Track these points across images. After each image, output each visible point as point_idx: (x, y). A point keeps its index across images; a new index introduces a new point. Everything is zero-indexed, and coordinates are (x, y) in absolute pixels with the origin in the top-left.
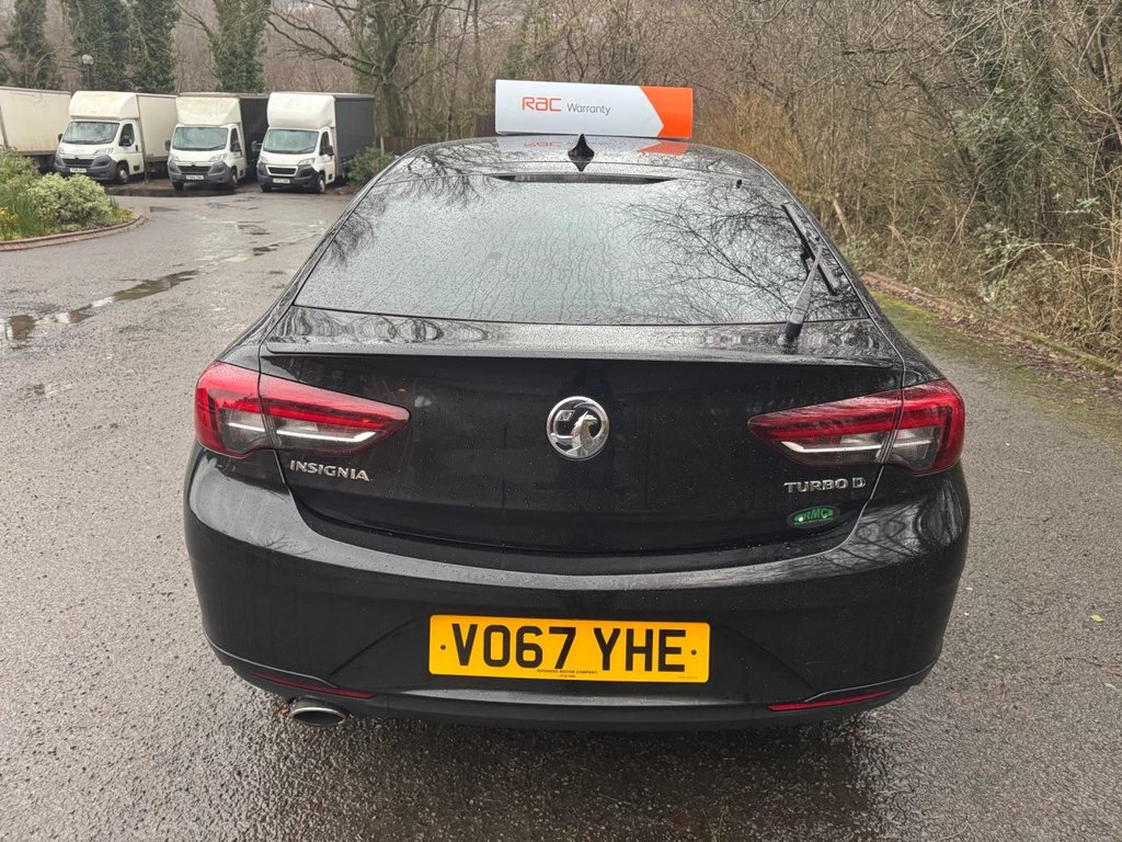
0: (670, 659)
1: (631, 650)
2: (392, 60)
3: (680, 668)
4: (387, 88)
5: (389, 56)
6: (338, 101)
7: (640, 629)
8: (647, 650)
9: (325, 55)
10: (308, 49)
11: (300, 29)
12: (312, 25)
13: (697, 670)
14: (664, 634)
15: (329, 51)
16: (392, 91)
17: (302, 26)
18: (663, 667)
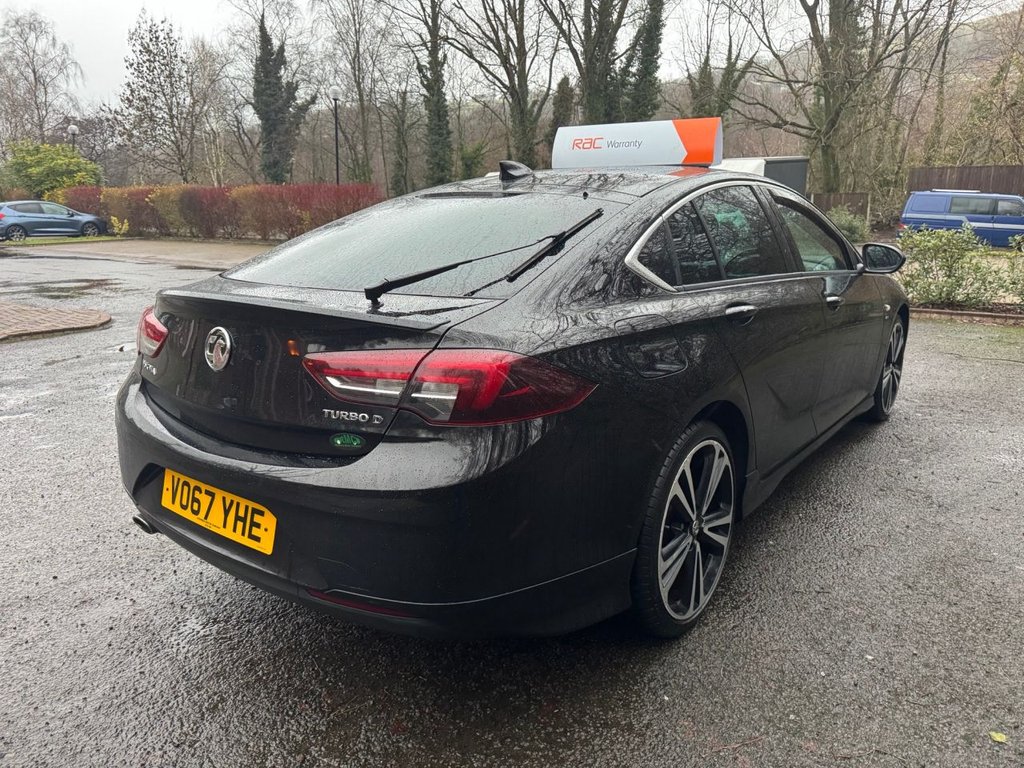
0: (255, 532)
1: (237, 518)
2: (832, 123)
3: (257, 539)
4: (826, 149)
5: (832, 120)
6: (768, 163)
7: (244, 502)
8: (244, 520)
9: (769, 125)
10: (755, 121)
11: (749, 104)
12: (760, 100)
13: (266, 546)
14: (255, 511)
15: (774, 120)
16: (830, 151)
17: (751, 101)
18: (251, 537)
